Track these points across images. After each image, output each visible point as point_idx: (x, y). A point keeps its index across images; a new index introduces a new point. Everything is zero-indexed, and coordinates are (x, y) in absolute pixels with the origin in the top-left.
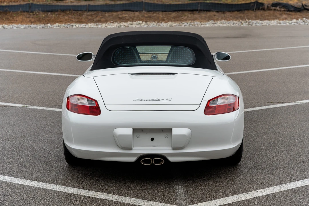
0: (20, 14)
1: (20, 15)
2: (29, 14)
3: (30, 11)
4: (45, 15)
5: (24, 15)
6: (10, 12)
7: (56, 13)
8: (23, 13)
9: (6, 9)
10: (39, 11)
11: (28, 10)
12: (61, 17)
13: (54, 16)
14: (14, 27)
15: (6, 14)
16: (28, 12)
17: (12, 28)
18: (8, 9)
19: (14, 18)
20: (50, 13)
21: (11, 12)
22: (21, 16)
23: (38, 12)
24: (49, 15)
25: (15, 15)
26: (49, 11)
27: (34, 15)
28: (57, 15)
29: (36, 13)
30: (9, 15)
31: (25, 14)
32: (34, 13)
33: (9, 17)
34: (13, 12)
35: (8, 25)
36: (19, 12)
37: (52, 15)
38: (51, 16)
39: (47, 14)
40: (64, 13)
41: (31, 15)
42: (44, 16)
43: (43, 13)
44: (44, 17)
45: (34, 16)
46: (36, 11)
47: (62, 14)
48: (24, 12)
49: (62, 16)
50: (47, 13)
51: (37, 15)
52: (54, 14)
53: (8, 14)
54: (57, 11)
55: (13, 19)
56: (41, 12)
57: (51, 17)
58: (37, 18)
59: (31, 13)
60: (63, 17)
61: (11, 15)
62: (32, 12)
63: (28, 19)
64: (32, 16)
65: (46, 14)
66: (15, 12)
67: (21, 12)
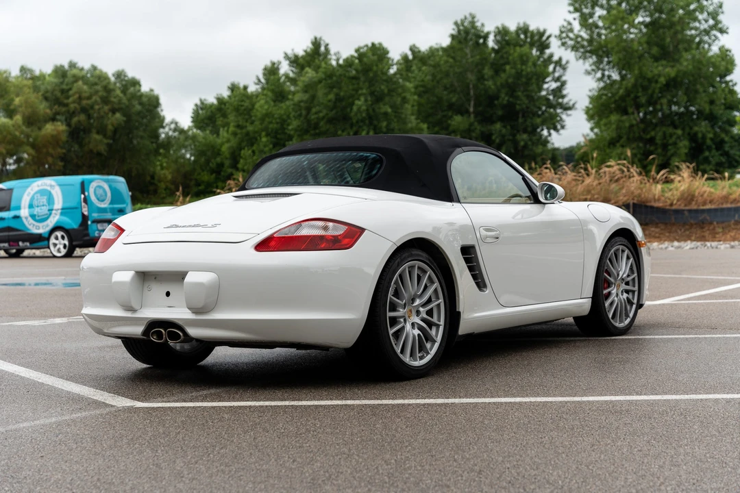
0: (733, 226)
1: (733, 229)
6: (711, 223)
9: (705, 215)
15: (703, 228)
18: (708, 218)
19: (717, 236)
21: (715, 223)
22: (735, 231)
25: (720, 230)
30: (708, 230)
33: (706, 234)
34: (717, 223)
36: (733, 222)
53: (706, 228)
61: (714, 229)
66: (723, 222)
67: (736, 223)
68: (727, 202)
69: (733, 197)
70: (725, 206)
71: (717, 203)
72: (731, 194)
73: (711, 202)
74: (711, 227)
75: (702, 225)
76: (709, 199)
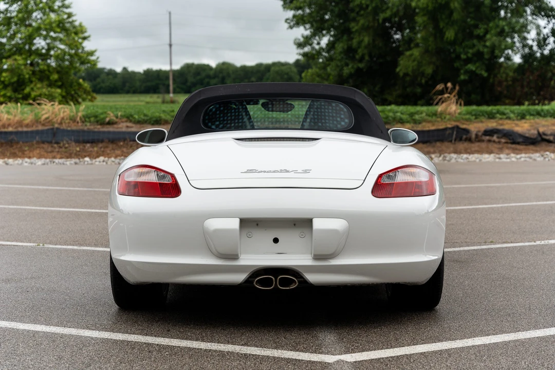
0: (36, 146)
1: (37, 148)
2: (52, 147)
3: (54, 141)
4: (80, 149)
5: (43, 148)
6: (18, 143)
7: (100, 145)
8: (42, 145)
9: (13, 137)
10: (70, 142)
11: (49, 139)
12: (108, 152)
13: (96, 149)
14: (24, 162)
15: (12, 146)
16: (50, 143)
17: (22, 164)
18: (15, 139)
19: (26, 153)
20: (88, 145)
21: (21, 143)
22: (38, 149)
23: (68, 144)
24: (87, 147)
25: (26, 148)
26: (88, 142)
27: (60, 147)
28: (101, 148)
29: (64, 145)
30: (17, 148)
31: (46, 146)
32: (62, 145)
33: (16, 151)
34: (23, 142)
35: (15, 159)
36: (35, 142)
37: (93, 148)
38: (91, 149)
39: (85, 147)
40: (114, 146)
41: (55, 148)
42: (78, 149)
43: (77, 144)
44: (79, 151)
45: (61, 150)
46: (65, 142)
47: (111, 146)
48: (43, 142)
49: (110, 151)
50: (85, 144)
51: (66, 148)
52: (97, 146)
53: (15, 147)
54: (102, 141)
55: (24, 154)
56: (73, 144)
57: (91, 151)
58: (66, 152)
59: (55, 145)
60: (112, 151)
61: (21, 147)
62: (57, 143)
63: (49, 154)
64: (57, 150)
65: (81, 147)
66: (27, 142)
67: (38, 143)
68: (21, 126)
69: (26, 122)
70: (20, 129)
71: (14, 127)
72: (24, 120)
73: (9, 125)
74: (19, 146)
75: (11, 143)
76: (7, 123)
